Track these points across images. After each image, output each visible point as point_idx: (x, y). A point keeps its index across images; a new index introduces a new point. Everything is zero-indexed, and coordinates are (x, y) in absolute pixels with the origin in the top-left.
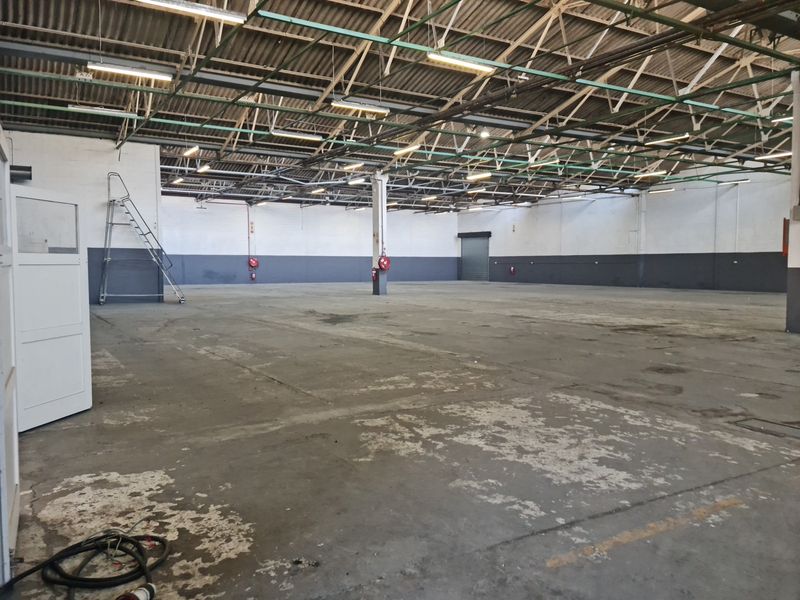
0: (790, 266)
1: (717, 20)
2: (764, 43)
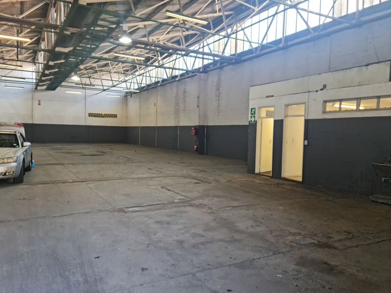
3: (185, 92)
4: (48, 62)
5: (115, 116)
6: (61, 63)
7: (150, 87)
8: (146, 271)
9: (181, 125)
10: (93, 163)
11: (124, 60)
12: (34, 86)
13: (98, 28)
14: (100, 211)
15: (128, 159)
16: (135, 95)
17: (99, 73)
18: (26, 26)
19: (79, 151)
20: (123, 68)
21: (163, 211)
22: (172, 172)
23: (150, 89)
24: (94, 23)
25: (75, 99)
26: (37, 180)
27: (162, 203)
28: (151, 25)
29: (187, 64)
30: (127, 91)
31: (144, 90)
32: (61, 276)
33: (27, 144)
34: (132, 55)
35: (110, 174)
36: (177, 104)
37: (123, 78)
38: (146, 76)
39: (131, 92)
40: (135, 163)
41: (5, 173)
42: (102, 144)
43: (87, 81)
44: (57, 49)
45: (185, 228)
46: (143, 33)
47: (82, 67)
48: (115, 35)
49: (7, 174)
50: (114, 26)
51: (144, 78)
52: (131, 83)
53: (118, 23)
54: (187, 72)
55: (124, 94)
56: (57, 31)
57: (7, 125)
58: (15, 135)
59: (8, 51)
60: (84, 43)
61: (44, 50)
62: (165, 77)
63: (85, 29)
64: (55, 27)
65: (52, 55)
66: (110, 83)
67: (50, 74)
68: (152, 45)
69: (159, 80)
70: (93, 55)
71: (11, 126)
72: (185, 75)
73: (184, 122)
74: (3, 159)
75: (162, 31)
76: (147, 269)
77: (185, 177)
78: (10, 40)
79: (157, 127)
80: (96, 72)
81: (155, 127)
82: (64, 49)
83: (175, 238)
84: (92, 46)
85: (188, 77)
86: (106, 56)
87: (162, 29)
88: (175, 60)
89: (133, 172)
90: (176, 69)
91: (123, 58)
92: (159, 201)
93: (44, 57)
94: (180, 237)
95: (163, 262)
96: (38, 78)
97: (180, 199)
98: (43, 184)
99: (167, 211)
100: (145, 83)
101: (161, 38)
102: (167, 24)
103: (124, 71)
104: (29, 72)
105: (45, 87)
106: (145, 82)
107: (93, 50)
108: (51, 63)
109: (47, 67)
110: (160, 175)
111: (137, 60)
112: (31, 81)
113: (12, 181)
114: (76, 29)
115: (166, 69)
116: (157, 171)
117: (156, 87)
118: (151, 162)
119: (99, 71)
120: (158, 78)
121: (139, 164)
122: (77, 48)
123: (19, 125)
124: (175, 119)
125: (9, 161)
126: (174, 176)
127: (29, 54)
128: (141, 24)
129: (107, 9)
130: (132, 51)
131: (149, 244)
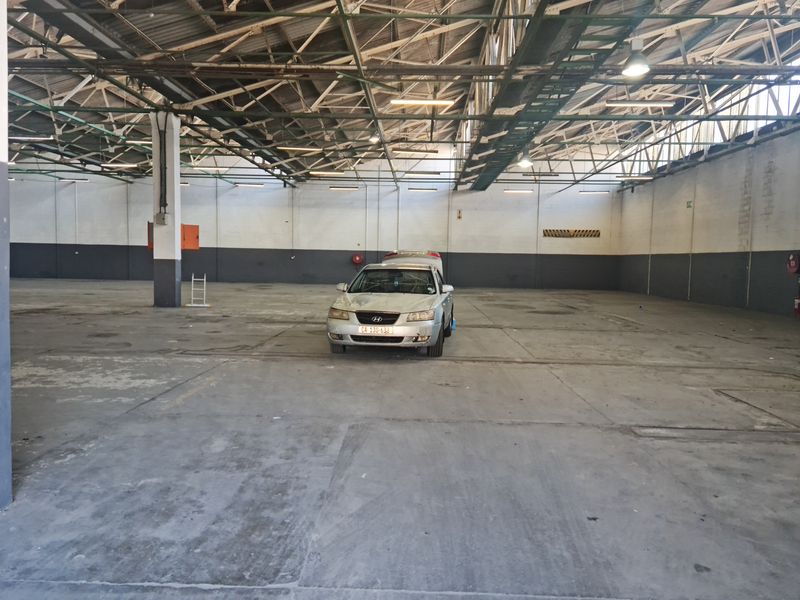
0: (155, 258)
1: (106, 65)
2: (135, 88)
3: (770, 171)
4: (479, 139)
5: (596, 234)
6: (501, 138)
7: (678, 167)
8: (705, 574)
9: (757, 248)
10: (556, 329)
11: (622, 113)
12: (453, 185)
13: (577, 57)
14: (583, 424)
15: (627, 324)
16: (641, 186)
17: (568, 149)
18: (444, 77)
19: (525, 304)
20: (618, 131)
21: (730, 447)
22: (740, 360)
23: (679, 170)
24: (570, 50)
25: (519, 204)
26: (461, 353)
27: (723, 427)
28: (693, 26)
29: (780, 104)
30: (623, 179)
31: (664, 175)
32: (530, 539)
33: (448, 288)
34: (643, 100)
35: (593, 352)
36: (748, 201)
37: (617, 152)
38: (670, 144)
39: (631, 182)
40: (644, 332)
41: (417, 338)
42: (567, 292)
43: (544, 167)
44: (497, 112)
45: (792, 494)
46: (672, 49)
47: (537, 140)
48: (610, 65)
49: (420, 339)
50: (610, 46)
51: (666, 147)
52: (634, 161)
53: (620, 39)
54: (780, 121)
55: (616, 187)
56: (501, 77)
57: (417, 256)
58: (430, 272)
59: (415, 127)
60: (547, 92)
61: (473, 118)
62: (718, 140)
63: (552, 63)
64: (496, 70)
65: (488, 123)
66: (589, 167)
67: (482, 160)
68: (692, 72)
69: (702, 147)
70: (562, 112)
71: (423, 257)
72: (772, 131)
73: (764, 243)
74: (414, 313)
75: (717, 35)
76: (708, 569)
77: (776, 373)
78: (420, 107)
79: (693, 255)
80: (562, 146)
81: (686, 255)
82: (508, 109)
83: (769, 513)
84: (562, 96)
85: (782, 135)
86: (585, 111)
87: (720, 31)
88: (747, 98)
89: (642, 352)
90: (748, 118)
91: (621, 109)
92: (714, 420)
93: (472, 130)
94: (784, 514)
95: (746, 562)
96: (461, 170)
97: (769, 424)
98: (474, 361)
99: (739, 446)
100: (666, 158)
101: (715, 52)
102: (733, 16)
103: (620, 137)
104: (445, 161)
105: (469, 185)
106: (668, 154)
107: (561, 103)
108: (484, 140)
109: (477, 147)
110: (710, 363)
111: (652, 108)
112: (447, 176)
113: (425, 351)
114: (533, 68)
115: (722, 122)
116: (699, 353)
117: (694, 166)
118: (680, 332)
119: (568, 143)
120: (699, 144)
121: (652, 336)
122: (533, 104)
123: (434, 255)
124: (740, 234)
125: (423, 316)
126: (747, 369)
127: (448, 127)
128: (669, 31)
129: (599, 13)
130: (643, 93)
131: (704, 516)
